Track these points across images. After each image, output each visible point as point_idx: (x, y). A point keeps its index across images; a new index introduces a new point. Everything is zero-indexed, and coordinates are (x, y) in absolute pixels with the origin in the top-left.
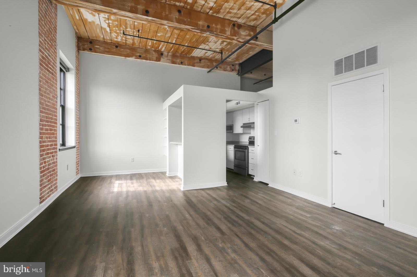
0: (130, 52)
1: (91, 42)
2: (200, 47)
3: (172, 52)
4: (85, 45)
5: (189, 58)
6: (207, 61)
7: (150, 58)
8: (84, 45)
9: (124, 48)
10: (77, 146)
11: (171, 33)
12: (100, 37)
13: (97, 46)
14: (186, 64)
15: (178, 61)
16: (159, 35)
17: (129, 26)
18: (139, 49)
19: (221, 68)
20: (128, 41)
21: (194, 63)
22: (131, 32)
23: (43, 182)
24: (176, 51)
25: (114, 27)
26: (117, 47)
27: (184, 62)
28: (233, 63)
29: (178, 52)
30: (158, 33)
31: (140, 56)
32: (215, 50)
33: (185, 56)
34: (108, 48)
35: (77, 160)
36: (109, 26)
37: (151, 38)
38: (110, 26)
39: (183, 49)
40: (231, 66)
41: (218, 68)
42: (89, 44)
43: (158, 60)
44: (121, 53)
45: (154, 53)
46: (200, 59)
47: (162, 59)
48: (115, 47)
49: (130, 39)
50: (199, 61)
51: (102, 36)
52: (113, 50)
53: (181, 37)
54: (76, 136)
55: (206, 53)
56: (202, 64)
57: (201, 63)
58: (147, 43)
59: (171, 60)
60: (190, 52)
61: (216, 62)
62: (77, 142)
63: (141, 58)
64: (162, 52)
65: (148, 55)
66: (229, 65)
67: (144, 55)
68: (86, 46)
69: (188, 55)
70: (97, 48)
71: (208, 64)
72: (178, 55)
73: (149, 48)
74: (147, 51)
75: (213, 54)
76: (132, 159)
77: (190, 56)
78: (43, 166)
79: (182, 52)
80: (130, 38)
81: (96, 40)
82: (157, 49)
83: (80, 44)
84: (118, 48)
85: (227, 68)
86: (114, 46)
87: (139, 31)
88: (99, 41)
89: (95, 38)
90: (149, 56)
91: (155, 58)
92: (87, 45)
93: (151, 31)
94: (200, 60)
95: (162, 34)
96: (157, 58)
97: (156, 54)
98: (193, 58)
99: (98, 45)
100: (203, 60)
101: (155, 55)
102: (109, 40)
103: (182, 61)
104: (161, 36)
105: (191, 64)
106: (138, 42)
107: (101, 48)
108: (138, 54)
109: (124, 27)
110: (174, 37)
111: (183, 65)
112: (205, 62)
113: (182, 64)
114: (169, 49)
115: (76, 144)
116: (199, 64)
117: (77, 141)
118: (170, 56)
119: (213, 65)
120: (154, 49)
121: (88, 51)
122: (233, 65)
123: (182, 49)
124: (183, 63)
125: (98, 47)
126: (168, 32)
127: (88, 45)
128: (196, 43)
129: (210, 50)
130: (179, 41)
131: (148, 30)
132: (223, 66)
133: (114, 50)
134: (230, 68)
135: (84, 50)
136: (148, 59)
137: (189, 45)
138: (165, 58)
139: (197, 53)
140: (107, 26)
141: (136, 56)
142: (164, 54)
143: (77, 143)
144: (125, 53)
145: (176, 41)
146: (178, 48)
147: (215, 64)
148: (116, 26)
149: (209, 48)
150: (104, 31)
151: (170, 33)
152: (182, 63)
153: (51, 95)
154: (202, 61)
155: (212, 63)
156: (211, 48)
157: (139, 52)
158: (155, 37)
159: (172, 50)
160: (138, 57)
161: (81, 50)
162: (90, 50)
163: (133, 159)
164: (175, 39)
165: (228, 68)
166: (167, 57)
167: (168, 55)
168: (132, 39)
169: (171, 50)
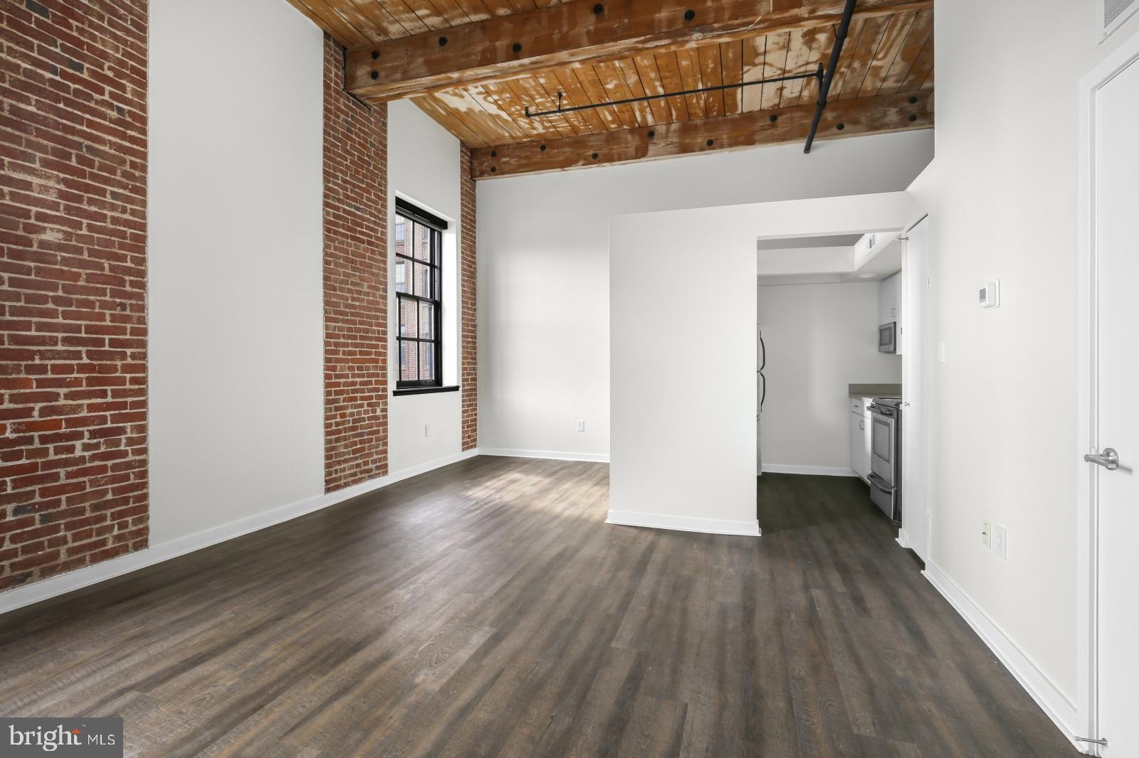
0: (572, 152)
1: (494, 154)
2: (747, 78)
3: (676, 119)
4: (484, 162)
5: (734, 121)
6: (800, 114)
7: (619, 154)
8: (481, 164)
9: (558, 148)
10: (466, 387)
11: (634, 71)
12: (504, 137)
13: (504, 160)
14: (726, 142)
15: (699, 140)
16: (610, 86)
17: (534, 93)
18: (592, 139)
19: (855, 122)
20: (559, 127)
21: (754, 133)
22: (548, 105)
23: (337, 452)
24: (686, 114)
25: (511, 106)
26: (543, 148)
27: (716, 139)
28: (911, 93)
29: (695, 114)
30: (607, 84)
31: (595, 156)
32: (806, 71)
33: (720, 118)
34: (526, 157)
35: (469, 416)
36: (500, 107)
37: (600, 103)
38: (503, 107)
39: (702, 102)
40: (906, 104)
41: (847, 127)
42: (490, 158)
43: (641, 153)
44: (552, 159)
45: (629, 137)
46: (773, 115)
47: (652, 149)
48: (539, 150)
49: (558, 120)
50: (769, 122)
51: (507, 134)
52: (535, 160)
53: (668, 71)
54: (463, 365)
55: (781, 89)
56: (780, 130)
57: (777, 127)
58: (602, 117)
59: (677, 142)
60: (728, 104)
62: (465, 377)
63: (597, 159)
64: (651, 129)
65: (616, 147)
66: (894, 103)
67: (605, 151)
68: (485, 164)
69: (730, 112)
70: (505, 163)
71: (803, 124)
72: (699, 122)
73: (615, 128)
74: (612, 138)
75: (808, 84)
76: (580, 424)
77: (737, 116)
78: (336, 422)
79: (707, 111)
80: (556, 118)
81: (502, 146)
82: (637, 125)
83: (476, 164)
84: (547, 150)
85: (885, 115)
86: (537, 147)
87: (560, 95)
88: (509, 145)
89: (498, 143)
90: (616, 149)
91: (633, 149)
92: (488, 163)
93: (586, 84)
94: (774, 118)
95: (615, 82)
96: (637, 149)
97: (637, 137)
98: (749, 117)
99: (505, 157)
100: (781, 114)
101: (633, 142)
102: (524, 137)
103: (712, 138)
104: (616, 86)
105: (742, 139)
106: (579, 122)
107: (513, 161)
108: (591, 152)
109: (527, 99)
110: (651, 79)
111: (714, 149)
112: (791, 119)
113: (713, 146)
114: (665, 114)
115: (462, 383)
116: (770, 131)
117: (468, 376)
118: (675, 131)
120: (628, 126)
121: (489, 175)
122: (913, 100)
123: (698, 102)
124: (714, 142)
125: (507, 159)
126: (626, 72)
127: (488, 161)
128: (724, 73)
129: (786, 75)
130: (671, 84)
131: (579, 85)
132: (869, 114)
133: (537, 158)
134: (901, 112)
135: (482, 174)
136: (616, 156)
137: (709, 85)
138: (659, 144)
139: (751, 99)
140: (498, 108)
141: (585, 159)
142: (656, 133)
143: (465, 380)
144: (562, 158)
145: (663, 86)
146: (687, 105)
148: (511, 102)
149: (780, 72)
150: (501, 122)
151: (634, 73)
152: (711, 144)
153: (366, 284)
154: (780, 119)
156: (784, 71)
157: (592, 146)
158: (605, 95)
159: (674, 113)
160: (591, 159)
161: (477, 177)
162: (493, 170)
163: (582, 426)
164: (658, 83)
165: (892, 115)
166: (666, 137)
167: (668, 131)
168: (562, 119)
169: (671, 115)
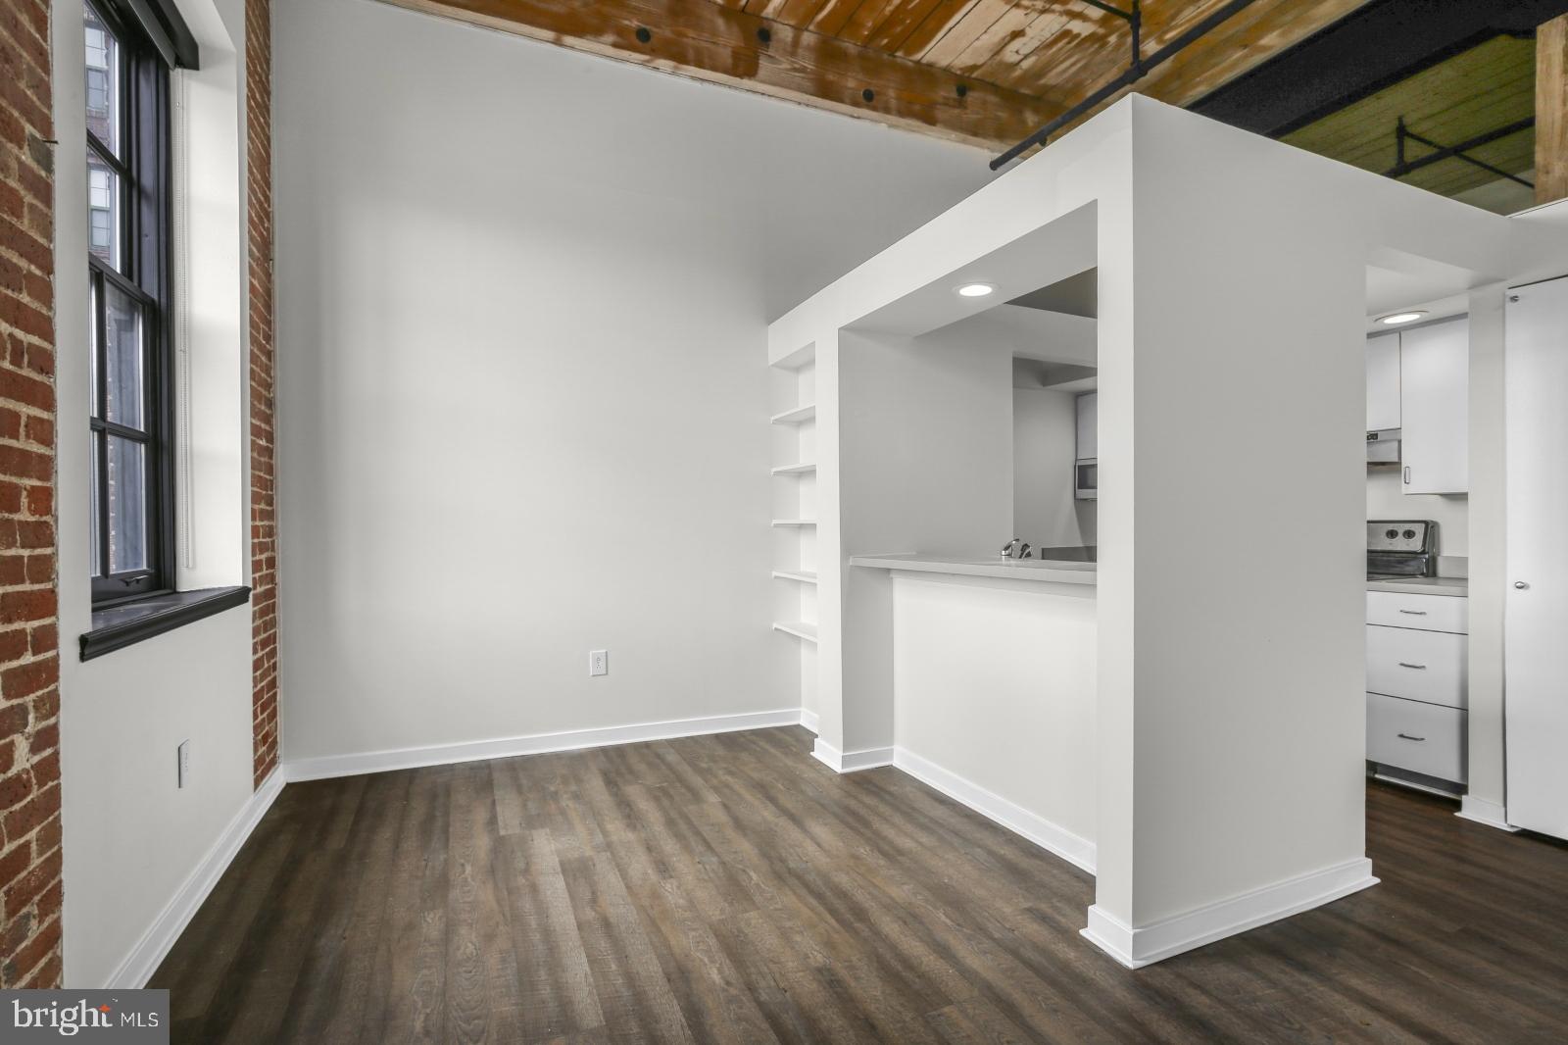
0: (586, 4)
3: (817, 28)
5: (906, 70)
6: (992, 99)
7: (698, 51)
10: (260, 589)
14: (893, 104)
15: (851, 84)
21: (932, 105)
27: (878, 93)
31: (643, 36)
33: (886, 56)
35: (263, 676)
43: (745, 65)
44: (535, 3)
45: (722, 23)
46: (963, 84)
47: (765, 64)
50: (954, 95)
54: (254, 519)
56: (969, 116)
57: (966, 108)
59: (813, 72)
61: (1036, 111)
62: (257, 558)
63: (648, 45)
64: (766, 24)
65: (690, 33)
67: (667, 33)
69: (906, 53)
71: (999, 119)
72: (851, 48)
74: (682, 8)
76: (598, 659)
77: (911, 64)
82: (743, 3)
90: (691, 39)
91: (728, 52)
94: (962, 91)
96: (736, 55)
97: (736, 29)
98: (928, 74)
100: (973, 88)
101: (728, 38)
103: (872, 89)
105: (917, 108)
108: (634, 24)
111: (875, 109)
112: (984, 102)
113: (872, 104)
115: (250, 576)
116: (955, 111)
117: (261, 553)
118: (808, 48)
119: (1024, 122)
124: (875, 98)
136: (691, 54)
138: (779, 62)
141: (620, 32)
142: (774, 38)
143: (256, 566)
144: (558, 9)
147: (1031, 118)
152: (869, 99)
154: (972, 96)
155: (1021, 112)
157: (637, 9)
160: (634, 41)
163: (603, 662)
166: (793, 53)
167: (796, 42)
